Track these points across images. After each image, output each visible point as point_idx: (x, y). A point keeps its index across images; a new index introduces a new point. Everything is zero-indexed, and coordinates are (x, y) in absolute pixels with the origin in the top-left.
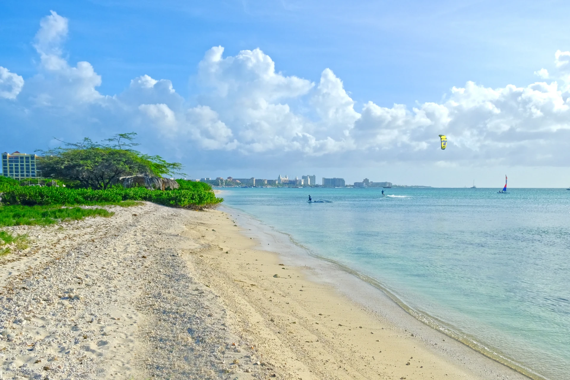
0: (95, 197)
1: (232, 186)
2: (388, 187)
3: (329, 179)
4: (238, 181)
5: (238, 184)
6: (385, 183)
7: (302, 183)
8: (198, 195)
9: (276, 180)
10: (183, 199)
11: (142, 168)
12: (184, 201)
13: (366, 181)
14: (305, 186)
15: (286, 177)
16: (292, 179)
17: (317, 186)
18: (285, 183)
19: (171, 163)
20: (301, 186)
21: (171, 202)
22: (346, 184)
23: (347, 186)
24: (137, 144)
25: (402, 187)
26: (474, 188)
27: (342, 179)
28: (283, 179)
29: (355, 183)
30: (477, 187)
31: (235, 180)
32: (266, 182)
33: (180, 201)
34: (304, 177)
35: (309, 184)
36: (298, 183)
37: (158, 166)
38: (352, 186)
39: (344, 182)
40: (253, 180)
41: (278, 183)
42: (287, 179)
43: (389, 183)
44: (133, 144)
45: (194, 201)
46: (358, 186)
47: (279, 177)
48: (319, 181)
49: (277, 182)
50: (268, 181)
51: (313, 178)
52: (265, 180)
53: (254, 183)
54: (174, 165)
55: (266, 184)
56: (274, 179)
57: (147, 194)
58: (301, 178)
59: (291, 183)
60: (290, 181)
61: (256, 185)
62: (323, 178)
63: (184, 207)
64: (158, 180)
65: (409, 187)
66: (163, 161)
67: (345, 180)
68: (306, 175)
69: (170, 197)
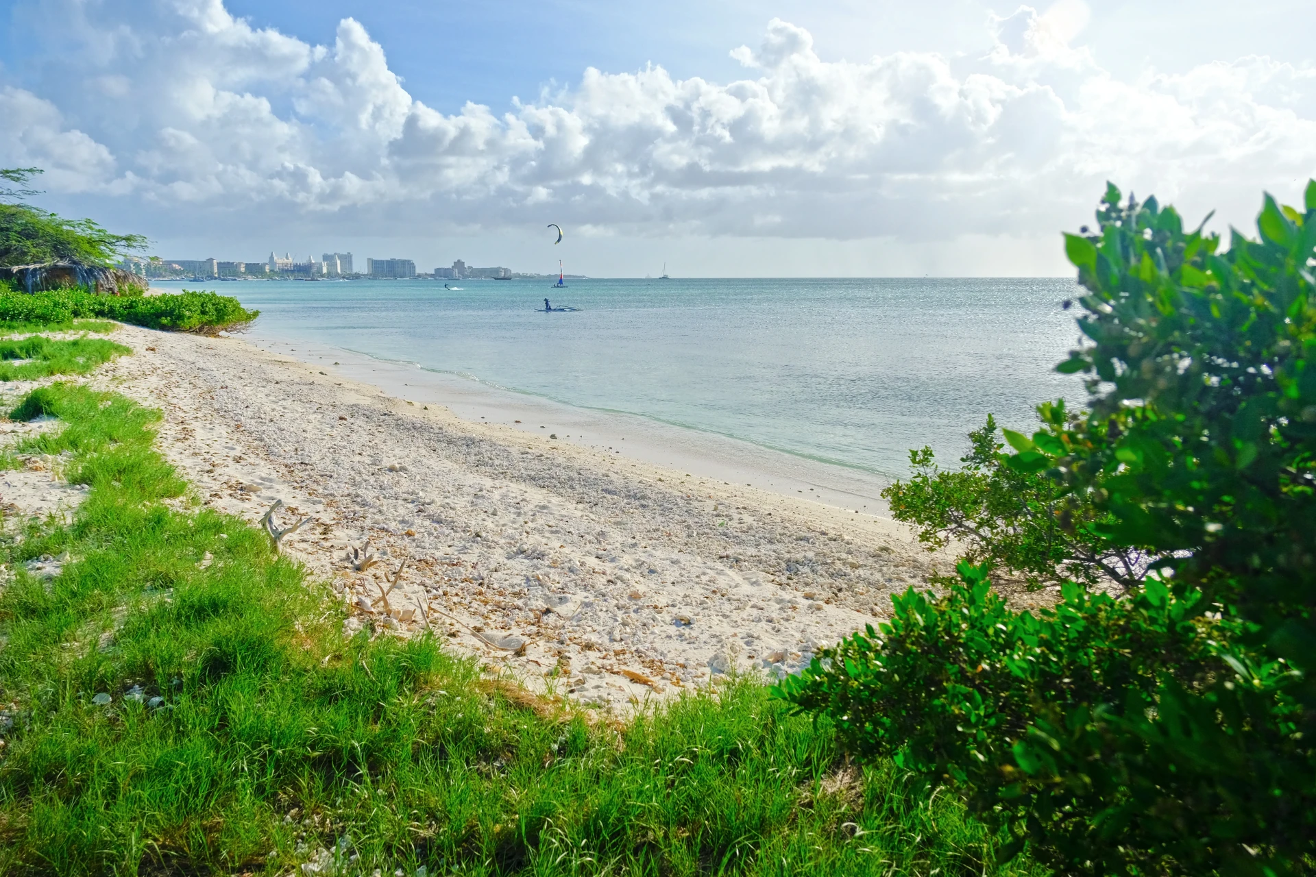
0: (20, 314)
1: (164, 277)
2: (503, 279)
3: (382, 262)
4: (177, 267)
5: (176, 272)
6: (497, 270)
7: (325, 270)
8: (213, 305)
9: (265, 264)
10: (187, 313)
11: (60, 246)
12: (189, 317)
13: (459, 264)
14: (330, 275)
15: (287, 258)
16: (302, 261)
17: (357, 277)
18: (287, 271)
19: (123, 235)
20: (322, 276)
21: (164, 321)
22: (418, 271)
23: (419, 276)
24: (34, 193)
25: (530, 277)
26: (665, 278)
27: (409, 261)
28: (280, 261)
29: (437, 270)
30: (670, 276)
31: (169, 263)
32: (243, 269)
33: (180, 317)
34: (326, 258)
35: (339, 271)
36: (314, 270)
37: (90, 242)
38: (431, 275)
39: (414, 267)
40: (212, 265)
41: (271, 271)
42: (290, 261)
43: (506, 270)
44: (25, 192)
45: (207, 317)
46: (443, 276)
47: (272, 258)
48: (360, 266)
49: (267, 269)
50: (247, 265)
51: (347, 259)
52: (240, 263)
53: (216, 270)
54: (127, 239)
55: (244, 273)
56: (261, 262)
57: (103, 304)
58: (320, 260)
59: (299, 271)
60: (296, 266)
61: (219, 274)
62: (369, 259)
63: (190, 330)
64: (104, 273)
65: (544, 277)
66: (99, 231)
67: (416, 264)
68: (330, 253)
69: (157, 310)
